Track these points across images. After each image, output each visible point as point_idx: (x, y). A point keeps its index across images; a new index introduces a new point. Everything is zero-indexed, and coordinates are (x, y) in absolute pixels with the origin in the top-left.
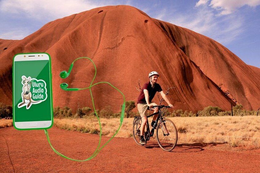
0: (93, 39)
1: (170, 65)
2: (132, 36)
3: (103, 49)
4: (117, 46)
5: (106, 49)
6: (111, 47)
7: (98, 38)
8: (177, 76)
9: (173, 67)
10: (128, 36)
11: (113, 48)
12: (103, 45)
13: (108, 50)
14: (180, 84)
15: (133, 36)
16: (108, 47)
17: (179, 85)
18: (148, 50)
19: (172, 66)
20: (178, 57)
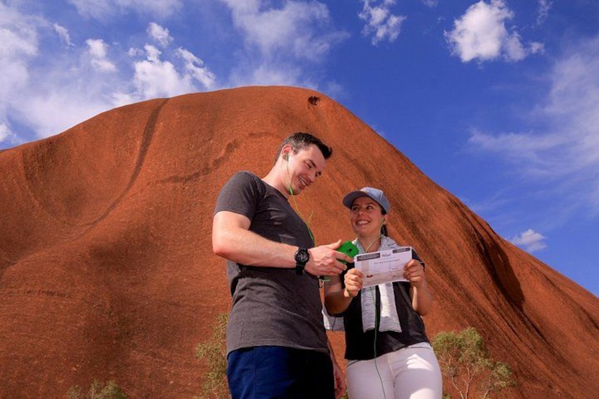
0: (114, 163)
1: (432, 231)
2: (266, 134)
3: (148, 184)
4: (207, 170)
5: (163, 182)
6: (182, 175)
7: (135, 160)
8: (472, 271)
9: (444, 237)
10: (251, 135)
11: (190, 178)
12: (149, 171)
13: (171, 185)
14: (494, 302)
15: (272, 135)
16: (172, 175)
17: (493, 305)
18: (338, 175)
19: (441, 234)
20: (449, 207)
